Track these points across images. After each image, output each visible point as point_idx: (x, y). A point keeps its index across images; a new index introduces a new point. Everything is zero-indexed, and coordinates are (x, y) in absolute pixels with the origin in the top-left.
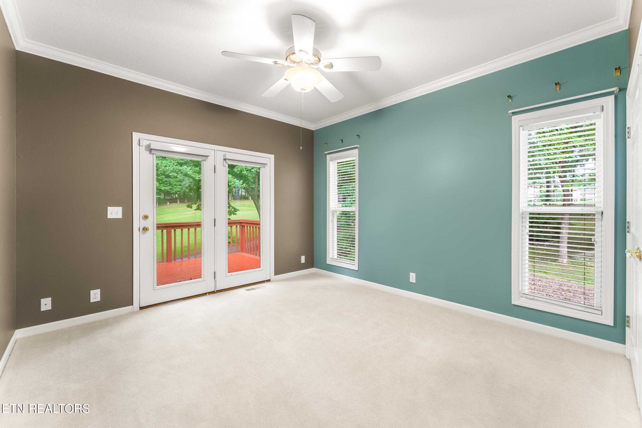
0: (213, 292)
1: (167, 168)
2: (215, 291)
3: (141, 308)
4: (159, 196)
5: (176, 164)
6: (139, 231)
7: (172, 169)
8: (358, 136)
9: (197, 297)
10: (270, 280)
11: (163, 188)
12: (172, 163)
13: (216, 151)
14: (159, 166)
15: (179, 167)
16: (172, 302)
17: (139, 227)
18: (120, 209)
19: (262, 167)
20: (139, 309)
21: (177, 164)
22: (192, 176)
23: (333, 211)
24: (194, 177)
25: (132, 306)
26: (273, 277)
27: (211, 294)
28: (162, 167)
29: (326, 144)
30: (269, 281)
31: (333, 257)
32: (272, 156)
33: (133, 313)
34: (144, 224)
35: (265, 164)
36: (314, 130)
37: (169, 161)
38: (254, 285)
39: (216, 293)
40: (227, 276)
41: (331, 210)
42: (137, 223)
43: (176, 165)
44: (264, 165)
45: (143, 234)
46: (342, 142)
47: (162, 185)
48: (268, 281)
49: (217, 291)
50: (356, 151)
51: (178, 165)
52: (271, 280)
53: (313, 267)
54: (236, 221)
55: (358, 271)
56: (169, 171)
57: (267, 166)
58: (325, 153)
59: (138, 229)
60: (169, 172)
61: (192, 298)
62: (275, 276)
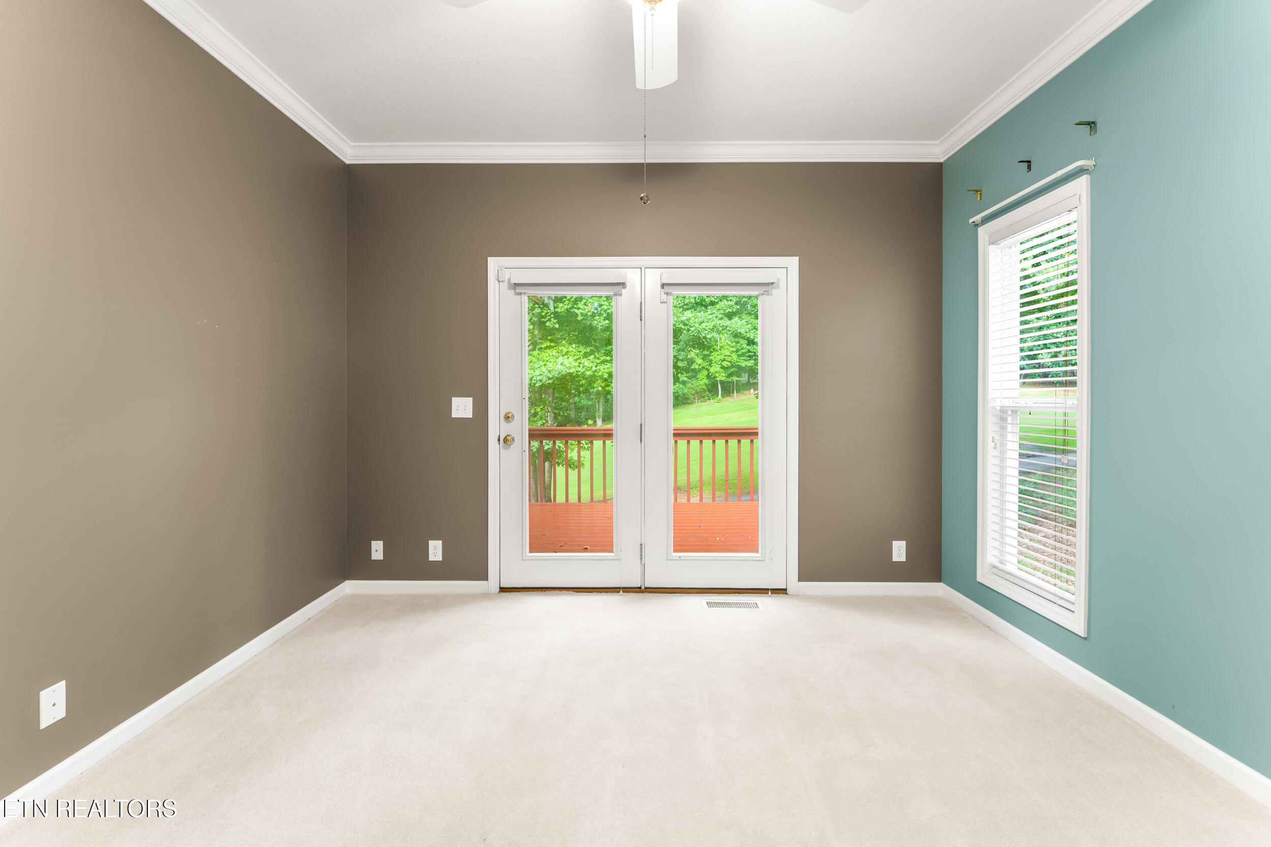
0: (638, 590)
1: (704, 325)
2: (643, 588)
3: (503, 590)
4: (738, 379)
5: (720, 316)
6: (499, 444)
7: (712, 326)
8: (1089, 124)
9: (603, 593)
10: (786, 590)
11: (743, 364)
12: (714, 315)
13: (643, 269)
14: (690, 324)
15: (726, 322)
16: (555, 592)
17: (499, 436)
18: (469, 401)
19: (763, 294)
20: (498, 590)
21: (722, 316)
22: (748, 336)
23: (1003, 410)
24: (752, 338)
25: (487, 582)
26: (794, 585)
27: (632, 593)
28: (695, 325)
29: (977, 191)
30: (783, 591)
31: (1001, 563)
32: (793, 263)
33: (485, 596)
34: (507, 429)
35: (768, 284)
36: (942, 160)
37: (710, 312)
38: (738, 593)
39: (643, 592)
40: (670, 558)
41: (994, 407)
42: (494, 428)
43: (721, 319)
44: (766, 288)
45: (506, 449)
46: (1029, 168)
47: (742, 358)
48: (779, 591)
49: (646, 588)
50: (1082, 184)
51: (725, 318)
52: (788, 592)
53: (941, 582)
54: (734, 429)
55: (1085, 639)
56: (707, 330)
57: (778, 288)
58: (971, 221)
59: (497, 440)
60: (706, 332)
61: (592, 592)
62: (801, 583)
